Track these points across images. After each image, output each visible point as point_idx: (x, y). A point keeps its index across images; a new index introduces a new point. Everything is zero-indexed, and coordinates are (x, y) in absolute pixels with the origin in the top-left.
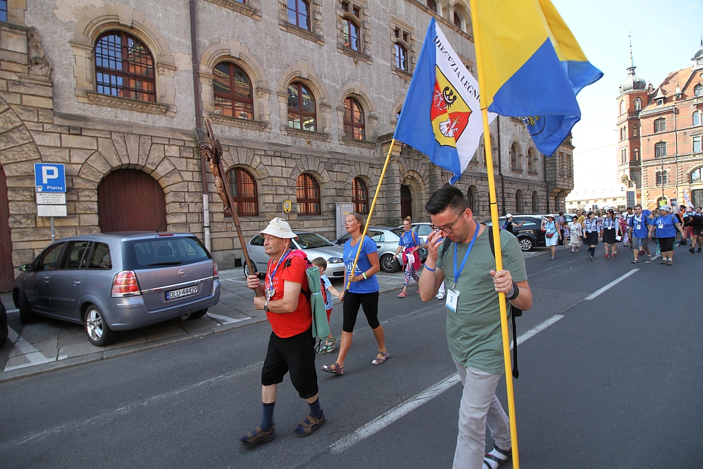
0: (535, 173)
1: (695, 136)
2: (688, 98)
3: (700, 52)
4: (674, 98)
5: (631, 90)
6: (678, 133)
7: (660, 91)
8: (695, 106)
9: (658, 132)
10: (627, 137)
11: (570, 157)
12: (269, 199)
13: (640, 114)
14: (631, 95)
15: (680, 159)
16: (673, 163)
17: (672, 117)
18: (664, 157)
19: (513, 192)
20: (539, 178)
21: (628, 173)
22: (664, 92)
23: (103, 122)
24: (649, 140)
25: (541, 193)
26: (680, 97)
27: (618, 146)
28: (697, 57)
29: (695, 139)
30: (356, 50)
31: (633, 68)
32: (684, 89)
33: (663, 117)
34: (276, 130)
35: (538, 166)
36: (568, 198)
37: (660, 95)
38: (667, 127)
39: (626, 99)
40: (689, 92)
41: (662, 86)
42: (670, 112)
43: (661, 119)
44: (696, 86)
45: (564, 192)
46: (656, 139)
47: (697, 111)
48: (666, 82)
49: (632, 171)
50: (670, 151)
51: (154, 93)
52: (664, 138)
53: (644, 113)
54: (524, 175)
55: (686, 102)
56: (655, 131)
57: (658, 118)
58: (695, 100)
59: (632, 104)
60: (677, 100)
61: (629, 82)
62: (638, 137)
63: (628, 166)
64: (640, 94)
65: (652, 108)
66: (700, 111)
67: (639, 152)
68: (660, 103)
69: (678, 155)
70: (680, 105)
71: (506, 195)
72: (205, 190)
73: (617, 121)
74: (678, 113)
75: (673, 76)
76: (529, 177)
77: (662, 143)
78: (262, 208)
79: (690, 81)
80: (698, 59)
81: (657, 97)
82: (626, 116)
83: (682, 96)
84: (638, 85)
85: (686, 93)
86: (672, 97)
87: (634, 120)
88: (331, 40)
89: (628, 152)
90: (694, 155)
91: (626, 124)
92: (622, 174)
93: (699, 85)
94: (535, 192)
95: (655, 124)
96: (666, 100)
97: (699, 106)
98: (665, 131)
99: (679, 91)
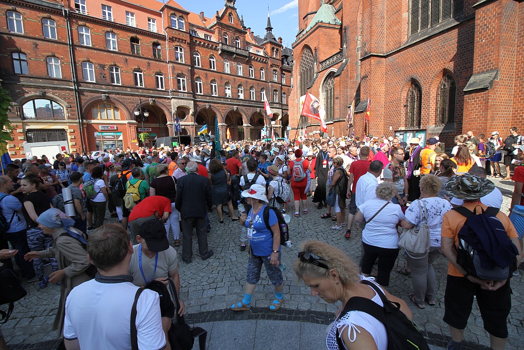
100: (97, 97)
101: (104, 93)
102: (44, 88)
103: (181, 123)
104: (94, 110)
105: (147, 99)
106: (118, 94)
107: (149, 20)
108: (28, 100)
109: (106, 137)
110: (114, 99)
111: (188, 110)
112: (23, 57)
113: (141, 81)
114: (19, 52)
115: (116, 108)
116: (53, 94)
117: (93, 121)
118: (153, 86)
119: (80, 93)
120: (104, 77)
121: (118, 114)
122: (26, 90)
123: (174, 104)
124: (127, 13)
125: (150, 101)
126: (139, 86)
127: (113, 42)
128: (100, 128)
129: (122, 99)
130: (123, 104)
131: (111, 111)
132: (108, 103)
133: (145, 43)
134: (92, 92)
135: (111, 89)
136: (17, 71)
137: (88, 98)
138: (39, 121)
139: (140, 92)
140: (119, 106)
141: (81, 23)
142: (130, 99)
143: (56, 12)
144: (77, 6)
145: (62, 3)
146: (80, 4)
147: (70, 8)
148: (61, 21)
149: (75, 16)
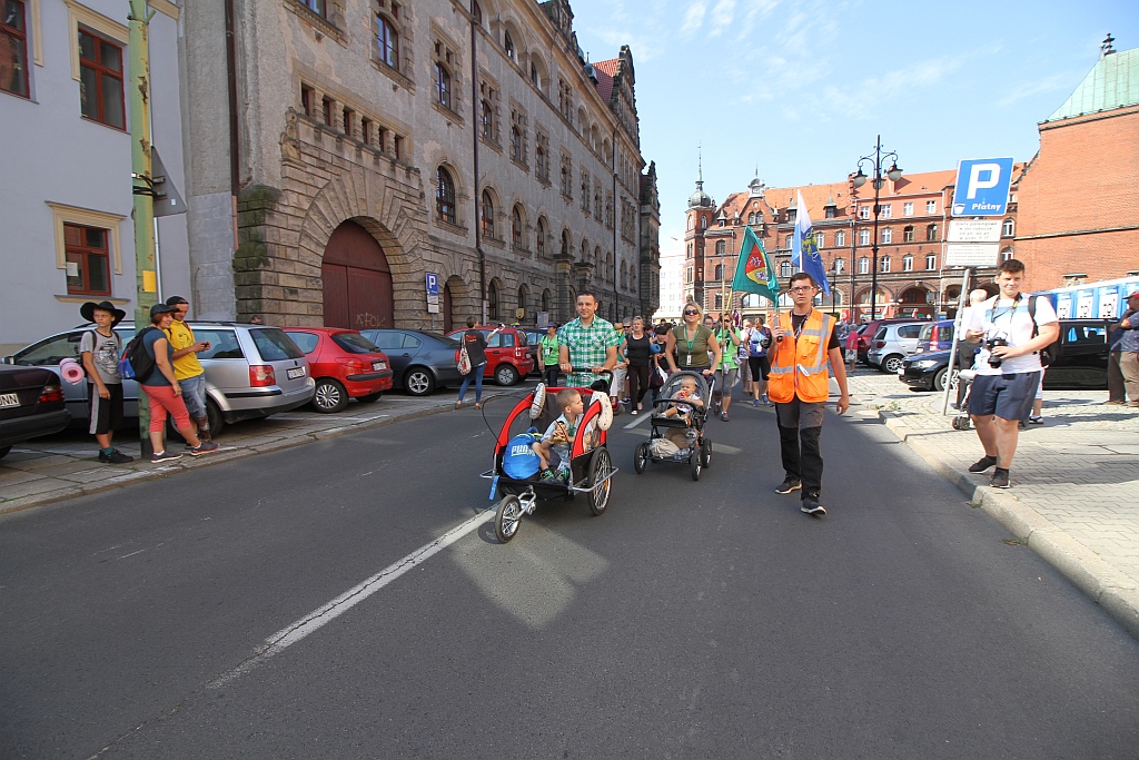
2: (743, 225)
3: (755, 181)
4: (733, 223)
5: (699, 206)
6: (735, 257)
7: (722, 211)
9: (719, 254)
10: (693, 255)
11: (658, 276)
12: (507, 305)
13: (705, 233)
14: (698, 211)
16: (730, 287)
17: (731, 241)
19: (622, 308)
20: (635, 296)
21: (692, 293)
22: (725, 213)
23: (445, 242)
24: (711, 261)
27: (685, 262)
28: (754, 185)
30: (544, 179)
31: (700, 183)
32: (741, 215)
33: (723, 239)
34: (507, 248)
35: (637, 286)
36: (655, 316)
37: (722, 217)
38: (727, 250)
39: (694, 213)
40: (744, 218)
41: (724, 206)
42: (729, 235)
43: (722, 241)
44: (750, 214)
45: (653, 310)
46: (717, 261)
48: (727, 204)
49: (696, 291)
50: (727, 274)
51: (454, 216)
52: (723, 261)
53: (709, 233)
54: (628, 293)
55: (742, 228)
57: (719, 239)
58: (749, 227)
59: (699, 222)
60: (735, 224)
61: (697, 197)
62: (703, 256)
63: (693, 286)
64: (705, 212)
65: (714, 228)
67: (703, 272)
68: (721, 225)
70: (738, 230)
72: (483, 298)
73: (685, 237)
74: (735, 238)
75: (732, 199)
76: (631, 295)
77: (721, 265)
78: (502, 314)
79: (746, 207)
80: (754, 188)
81: (719, 218)
82: (693, 233)
83: (739, 222)
84: (705, 201)
85: (742, 219)
86: (731, 220)
87: (700, 238)
88: (532, 169)
89: (693, 271)
91: (693, 241)
92: (687, 294)
93: (752, 213)
95: (717, 245)
96: (727, 223)
98: (724, 254)
99: (737, 216)
103: (950, 303)
105: (914, 281)
106: (885, 280)
107: (928, 203)
110: (881, 285)
111: (961, 286)
113: (910, 266)
115: (883, 293)
117: (861, 305)
118: (923, 268)
119: (854, 283)
121: (883, 298)
123: (944, 284)
124: (905, 204)
125: (917, 283)
126: (907, 270)
127: (889, 236)
129: (888, 284)
130: (889, 289)
133: (919, 230)
134: (864, 281)
135: (879, 277)
137: (861, 286)
139: (907, 276)
140: (885, 291)
141: (862, 228)
142: (896, 284)
143: (847, 226)
144: (862, 214)
145: (851, 216)
146: (864, 211)
147: (857, 218)
148: (849, 231)
149: (858, 225)
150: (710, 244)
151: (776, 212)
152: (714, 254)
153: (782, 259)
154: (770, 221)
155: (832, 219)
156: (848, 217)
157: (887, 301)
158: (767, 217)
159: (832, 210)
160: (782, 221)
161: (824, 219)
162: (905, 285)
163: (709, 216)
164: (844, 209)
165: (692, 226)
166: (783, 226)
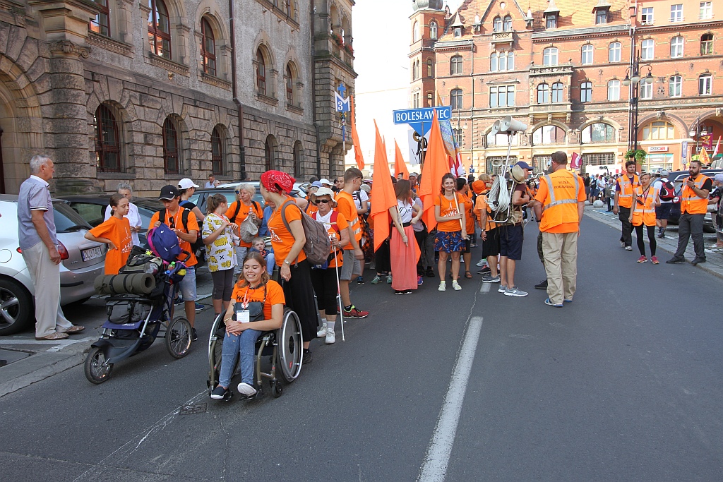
0: (298, 109)
1: (492, 85)
2: (486, 33)
4: (473, 30)
5: (427, 8)
6: (475, 78)
7: (458, 16)
8: (494, 45)
9: (455, 74)
10: (421, 76)
13: (436, 46)
14: (426, 16)
15: (477, 115)
16: (469, 120)
17: (469, 57)
18: (461, 110)
20: (304, 118)
22: (462, 19)
24: (444, 83)
25: (308, 145)
26: (479, 30)
27: (410, 87)
29: (493, 90)
32: (483, 20)
33: (460, 53)
35: (304, 97)
37: (457, 23)
38: (465, 68)
39: (420, 18)
40: (488, 24)
41: (460, 9)
42: (467, 48)
43: (458, 56)
44: (495, 18)
46: (452, 84)
47: (495, 52)
48: (465, 6)
50: (466, 103)
52: (461, 83)
53: (440, 45)
54: (280, 111)
55: (484, 38)
56: (452, 73)
57: (454, 54)
58: (494, 36)
59: (427, 29)
60: (475, 32)
62: (432, 78)
64: (436, 16)
65: (448, 39)
66: (498, 53)
67: (433, 99)
68: (456, 34)
69: (475, 108)
70: (479, 41)
71: (246, 143)
73: (409, 51)
74: (475, 51)
76: (289, 115)
77: (458, 90)
79: (489, 9)
81: (453, 25)
82: (419, 45)
83: (480, 29)
85: (485, 25)
86: (470, 28)
87: (428, 52)
89: (421, 97)
90: (491, 112)
91: (420, 56)
93: (498, 17)
94: (298, 143)
95: (451, 62)
96: (464, 31)
97: (497, 45)
98: (462, 74)
99: (478, 21)
100: (651, 115)
101: (660, 109)
102: (602, 112)
104: (646, 131)
105: (714, 109)
106: (676, 108)
108: (587, 125)
109: (654, 160)
110: (670, 115)
112: (589, 85)
113: (708, 88)
114: (587, 81)
115: (670, 125)
116: (609, 117)
119: (635, 113)
120: (662, 91)
121: (671, 131)
122: (587, 116)
125: (717, 112)
126: (704, 94)
127: (680, 48)
128: (649, 150)
129: (679, 113)
130: (680, 120)
131: (664, 130)
132: (663, 121)
133: (721, 37)
134: (647, 110)
135: (668, 104)
136: (583, 100)
137: (642, 117)
138: (593, 145)
139: (705, 102)
140: (674, 122)
141: (645, 37)
142: (689, 113)
143: (623, 33)
144: (644, 17)
145: (630, 21)
146: (647, 14)
147: (637, 23)
148: (626, 41)
149: (640, 32)
150: (442, 60)
151: (530, 16)
152: (447, 73)
153: (539, 80)
154: (522, 27)
155: (604, 25)
156: (627, 22)
157: (677, 136)
158: (518, 23)
159: (603, 12)
160: (537, 28)
161: (594, 25)
162: (703, 113)
163: (440, 22)
164: (619, 13)
165: (419, 36)
166: (538, 35)
